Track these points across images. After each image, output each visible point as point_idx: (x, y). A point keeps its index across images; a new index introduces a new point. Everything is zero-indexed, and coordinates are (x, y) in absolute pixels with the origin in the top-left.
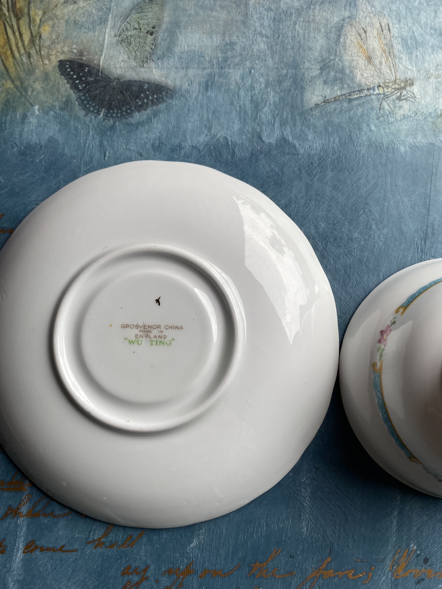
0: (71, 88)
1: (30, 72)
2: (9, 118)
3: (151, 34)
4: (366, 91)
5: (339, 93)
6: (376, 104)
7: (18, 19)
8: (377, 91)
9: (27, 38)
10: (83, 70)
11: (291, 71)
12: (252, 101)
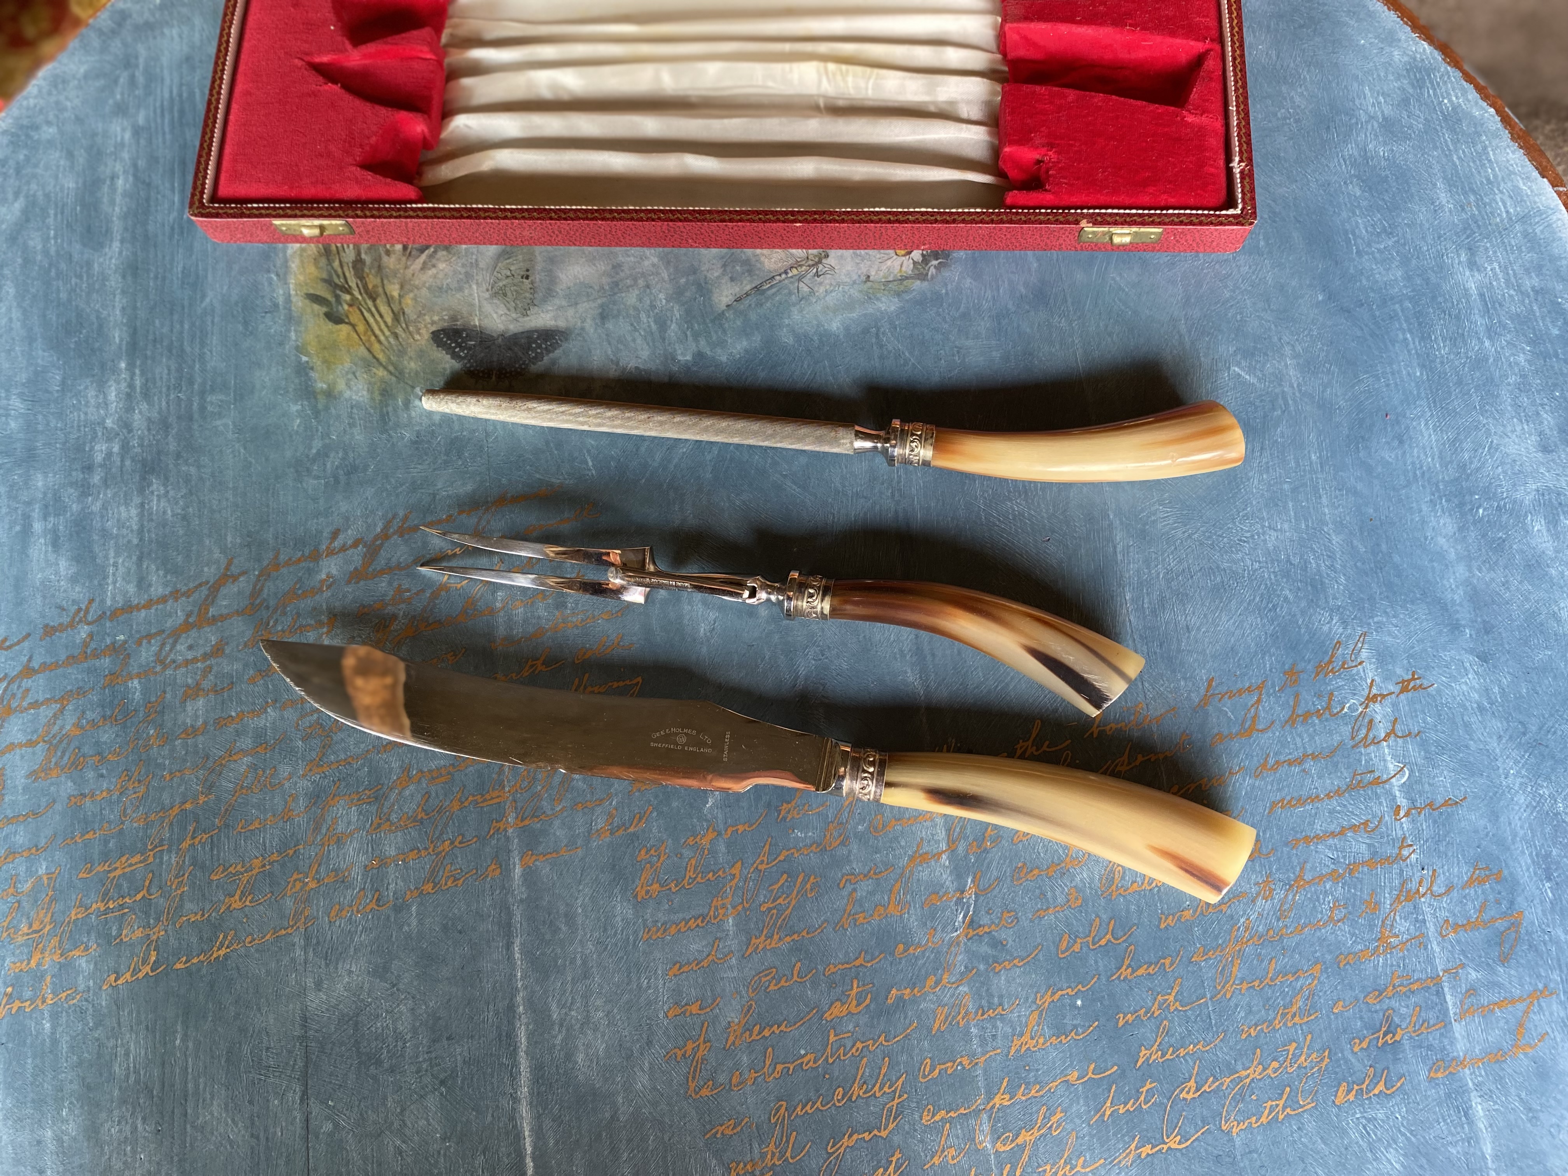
0: (453, 358)
1: (402, 352)
2: (390, 409)
3: (527, 277)
4: (778, 278)
5: (748, 287)
6: (793, 287)
7: (374, 300)
8: (790, 275)
9: (389, 319)
10: (460, 336)
11: (691, 278)
12: (655, 322)
